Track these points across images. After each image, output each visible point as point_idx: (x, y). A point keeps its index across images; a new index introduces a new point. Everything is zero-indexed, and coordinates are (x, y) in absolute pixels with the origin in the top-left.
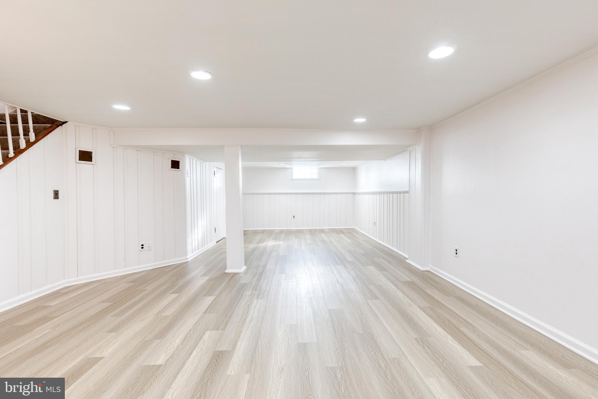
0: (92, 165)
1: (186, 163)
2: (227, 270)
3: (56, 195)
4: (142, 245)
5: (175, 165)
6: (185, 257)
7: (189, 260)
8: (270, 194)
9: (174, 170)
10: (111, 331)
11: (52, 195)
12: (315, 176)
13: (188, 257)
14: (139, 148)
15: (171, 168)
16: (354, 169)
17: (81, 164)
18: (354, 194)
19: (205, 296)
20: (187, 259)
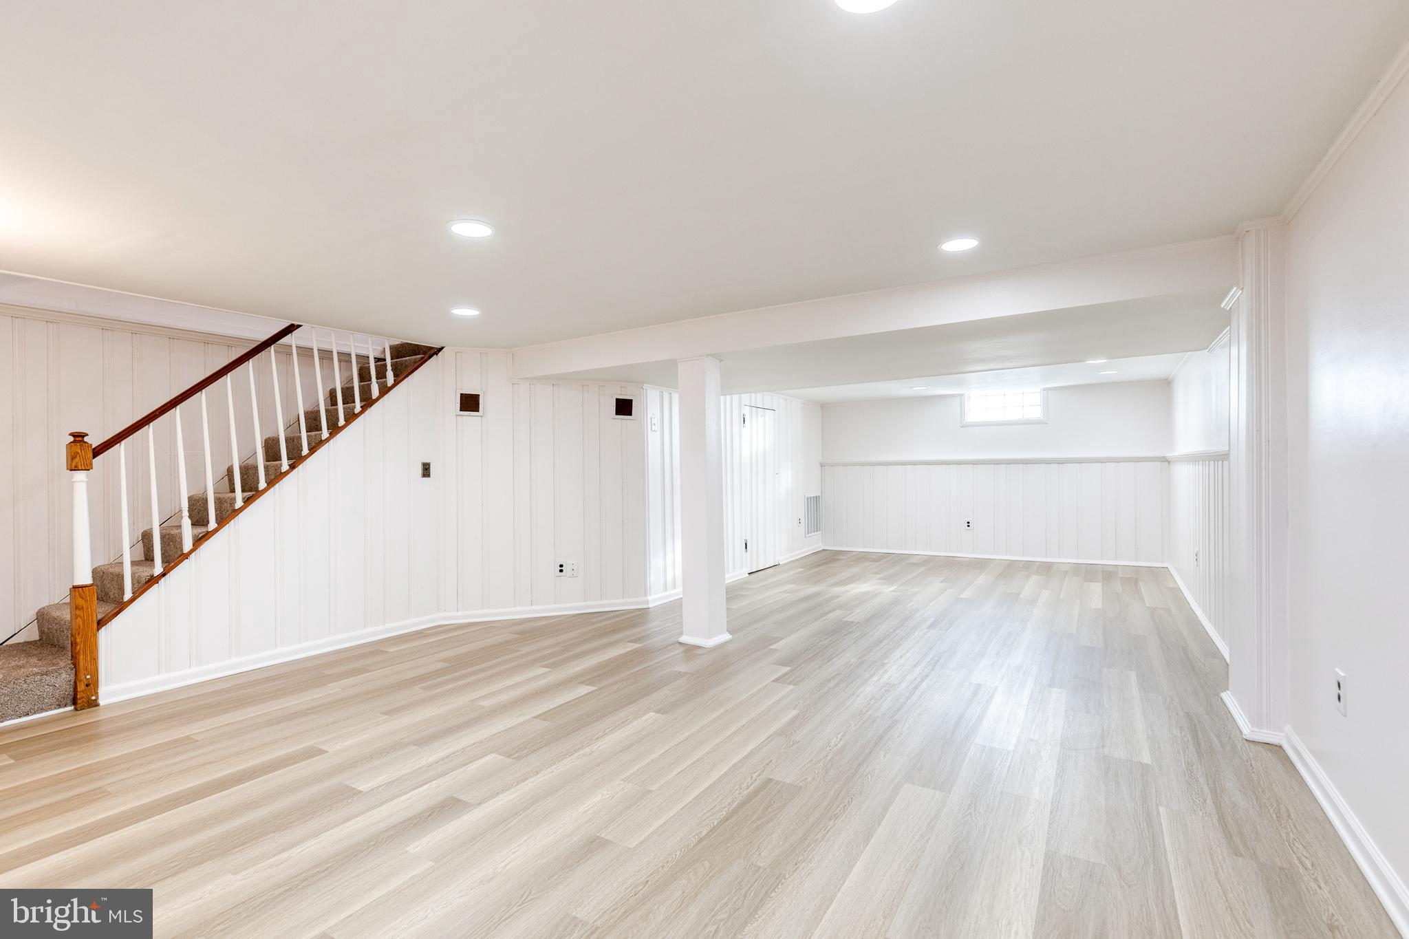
0: (480, 418)
1: (650, 404)
2: (683, 637)
3: (426, 470)
4: (561, 566)
5: (624, 407)
6: (643, 599)
7: (651, 606)
8: (904, 464)
9: (622, 419)
10: (386, 713)
11: (419, 470)
12: (1036, 413)
13: (650, 598)
14: (557, 381)
15: (617, 414)
16: (1165, 385)
17: (464, 417)
18: (1169, 462)
19: (581, 683)
20: (647, 602)
